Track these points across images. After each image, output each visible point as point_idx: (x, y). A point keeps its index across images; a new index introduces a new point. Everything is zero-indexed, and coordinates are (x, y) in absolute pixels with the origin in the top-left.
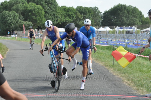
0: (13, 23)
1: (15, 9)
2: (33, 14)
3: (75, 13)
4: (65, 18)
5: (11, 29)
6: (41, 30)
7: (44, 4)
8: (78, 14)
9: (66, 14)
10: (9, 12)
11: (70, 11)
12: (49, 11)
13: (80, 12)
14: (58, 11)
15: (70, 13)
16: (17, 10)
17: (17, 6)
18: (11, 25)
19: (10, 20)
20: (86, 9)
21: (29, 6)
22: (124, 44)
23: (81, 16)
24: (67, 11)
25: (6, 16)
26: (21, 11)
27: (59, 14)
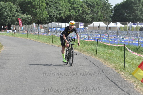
0: (9, 17)
2: (33, 7)
3: (82, 6)
5: (7, 23)
6: (42, 25)
8: (85, 7)
9: (71, 6)
10: (5, 4)
11: (75, 3)
12: (51, 3)
13: (87, 4)
14: (62, 4)
15: (75, 5)
16: (14, 2)
18: (7, 18)
19: (6, 12)
22: (137, 43)
23: (88, 10)
24: (72, 3)
25: (1, 8)
26: (19, 3)
27: (62, 7)
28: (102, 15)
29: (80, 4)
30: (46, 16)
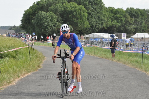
0: (50, 26)
1: (53, 10)
2: (74, 16)
3: (125, 16)
4: (112, 22)
5: (47, 33)
6: (83, 36)
7: (87, 5)
8: (128, 17)
9: (113, 16)
10: (46, 13)
11: (118, 13)
12: (93, 13)
13: (131, 14)
14: (104, 13)
15: (118, 15)
16: (55, 11)
17: (56, 6)
18: (48, 28)
19: (47, 22)
20: (137, 11)
21: (69, 6)
23: (132, 20)
24: (115, 13)
25: (42, 18)
26: (60, 13)
27: (104, 17)
28: (147, 26)
29: (123, 14)
30: (87, 26)
